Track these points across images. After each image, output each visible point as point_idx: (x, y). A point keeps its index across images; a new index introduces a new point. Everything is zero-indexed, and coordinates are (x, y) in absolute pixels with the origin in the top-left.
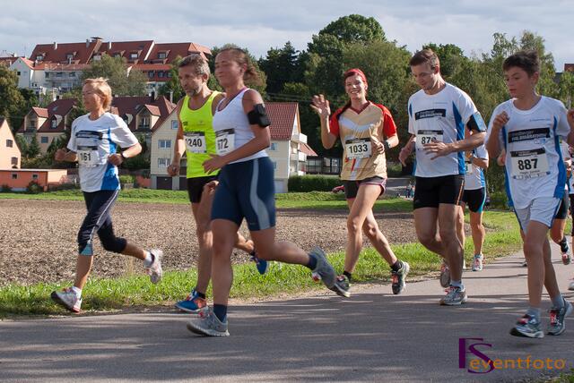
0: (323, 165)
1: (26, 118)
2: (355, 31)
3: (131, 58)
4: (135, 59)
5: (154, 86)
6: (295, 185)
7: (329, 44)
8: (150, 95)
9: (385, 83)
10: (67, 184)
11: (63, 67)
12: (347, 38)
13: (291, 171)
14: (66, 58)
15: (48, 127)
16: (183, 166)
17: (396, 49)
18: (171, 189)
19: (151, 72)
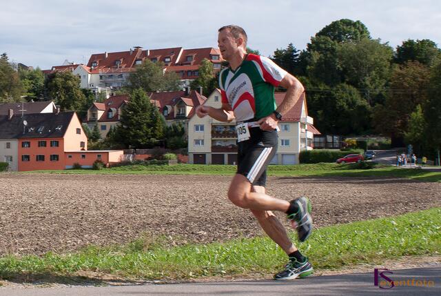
0: (326, 142)
1: (88, 111)
2: (345, 32)
3: (165, 62)
4: (170, 61)
5: (185, 82)
6: (305, 158)
7: (324, 43)
8: (184, 90)
9: (374, 73)
10: (124, 162)
11: (113, 70)
12: (339, 38)
13: (301, 147)
14: (115, 64)
15: (106, 118)
16: (214, 145)
17: (380, 45)
18: (205, 164)
19: (182, 71)
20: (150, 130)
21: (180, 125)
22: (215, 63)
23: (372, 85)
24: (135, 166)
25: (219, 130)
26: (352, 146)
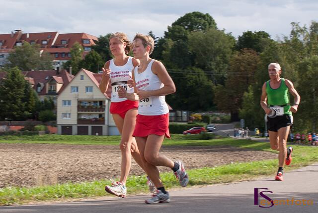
0: (177, 116)
2: (196, 23)
3: (42, 44)
4: (47, 44)
5: (59, 63)
7: (179, 32)
8: (56, 69)
9: (218, 58)
12: (191, 28)
16: (79, 118)
17: (224, 35)
18: (71, 134)
19: (57, 53)
20: (23, 104)
21: (50, 100)
22: (86, 47)
23: (216, 68)
24: (9, 136)
25: (84, 105)
26: (198, 120)
